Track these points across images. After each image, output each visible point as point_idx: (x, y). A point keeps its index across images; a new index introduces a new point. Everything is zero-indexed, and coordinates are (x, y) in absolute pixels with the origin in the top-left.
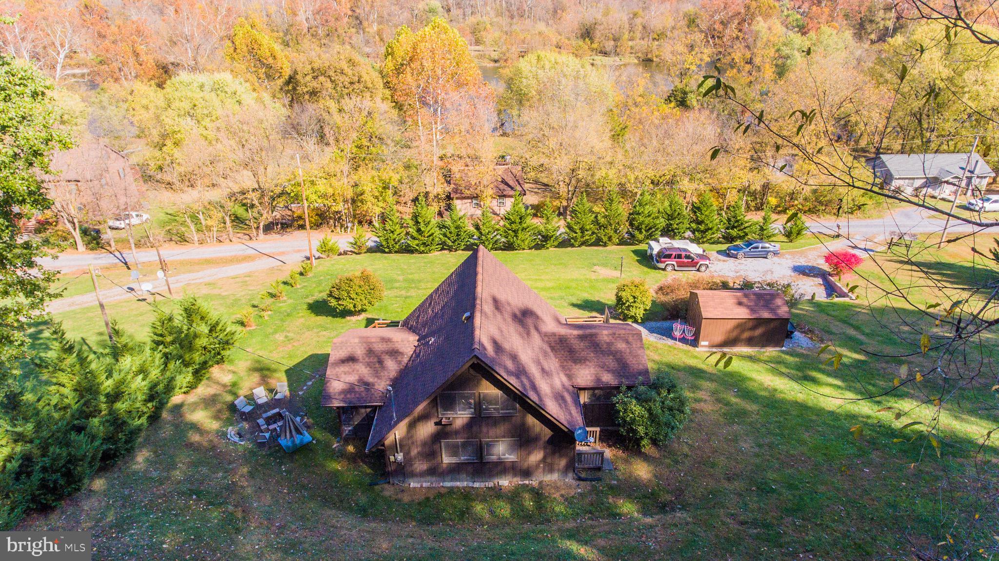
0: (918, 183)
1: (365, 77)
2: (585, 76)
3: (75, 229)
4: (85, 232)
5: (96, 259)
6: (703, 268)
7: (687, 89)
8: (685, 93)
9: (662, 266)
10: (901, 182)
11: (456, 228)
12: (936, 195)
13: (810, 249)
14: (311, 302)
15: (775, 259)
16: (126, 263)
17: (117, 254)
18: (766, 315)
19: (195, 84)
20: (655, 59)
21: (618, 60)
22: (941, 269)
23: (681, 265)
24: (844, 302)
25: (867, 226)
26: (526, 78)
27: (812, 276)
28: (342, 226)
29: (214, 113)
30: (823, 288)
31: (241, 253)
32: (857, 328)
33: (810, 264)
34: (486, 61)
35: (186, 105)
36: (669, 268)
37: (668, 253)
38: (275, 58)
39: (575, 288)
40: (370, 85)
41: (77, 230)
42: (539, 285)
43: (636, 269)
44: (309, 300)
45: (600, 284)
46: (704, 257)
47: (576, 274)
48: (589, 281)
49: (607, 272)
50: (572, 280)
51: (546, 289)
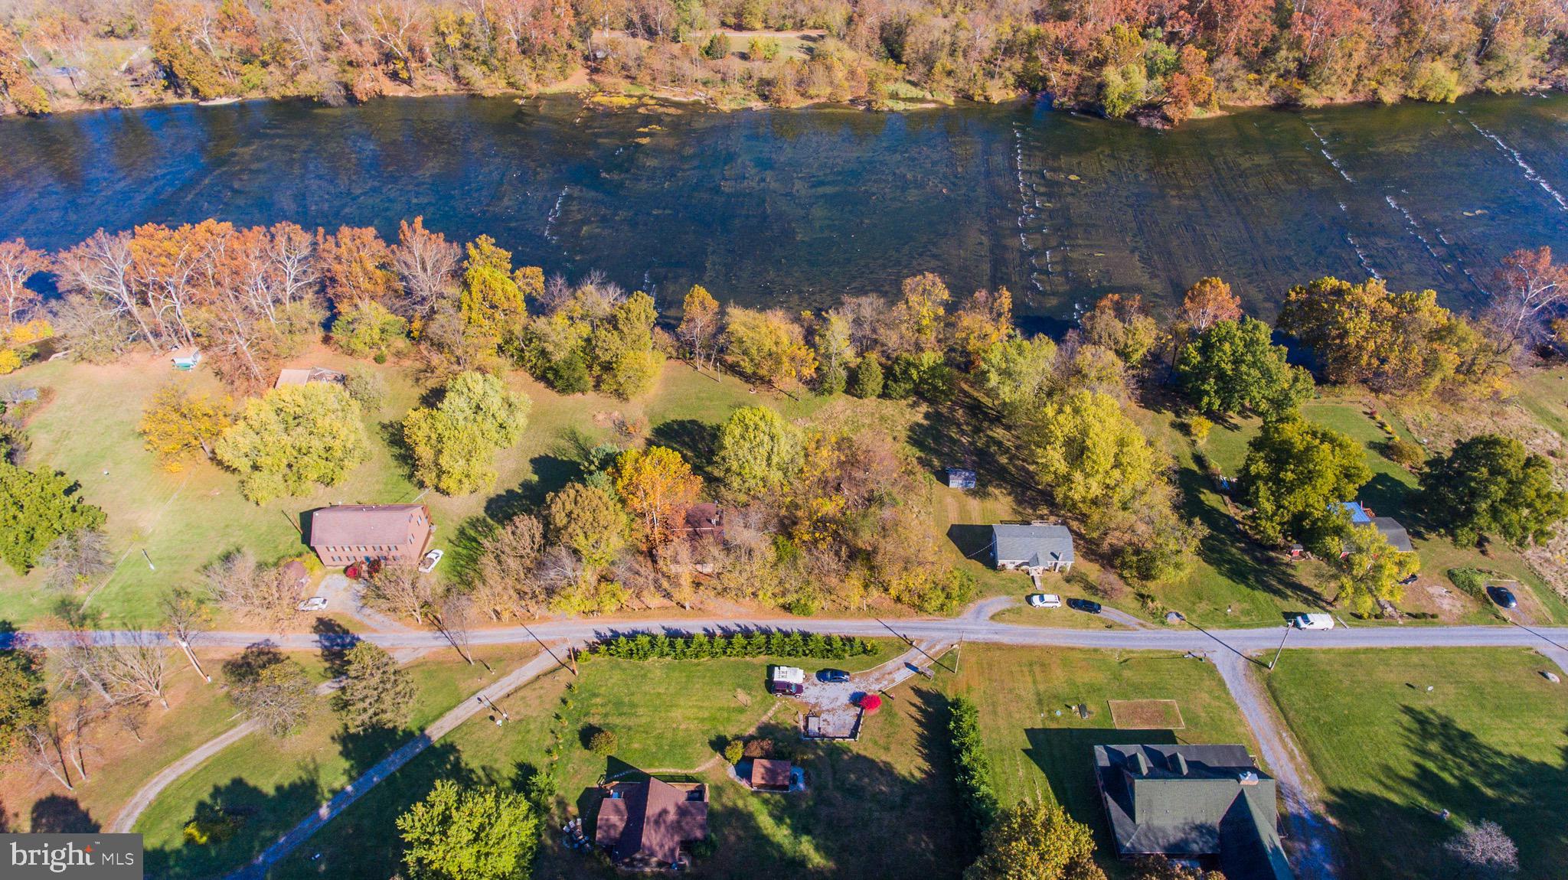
9: (775, 696)
10: (1005, 562)
12: (1031, 571)
14: (581, 728)
15: (847, 684)
16: (457, 647)
17: (446, 632)
20: (976, 98)
23: (784, 695)
25: (939, 629)
27: (854, 705)
30: (855, 719)
33: (864, 691)
36: (778, 697)
39: (718, 721)
42: (700, 715)
43: (761, 692)
44: (579, 727)
45: (734, 716)
46: (799, 689)
47: (723, 699)
48: (729, 710)
49: (742, 697)
50: (720, 709)
51: (703, 720)
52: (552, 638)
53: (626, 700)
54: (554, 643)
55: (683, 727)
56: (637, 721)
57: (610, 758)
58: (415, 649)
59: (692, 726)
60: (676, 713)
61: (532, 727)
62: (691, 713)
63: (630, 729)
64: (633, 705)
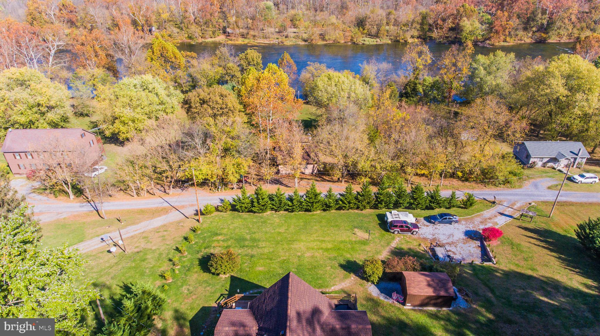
0: (545, 160)
1: (230, 105)
2: (355, 89)
3: (68, 188)
4: (74, 187)
5: (80, 207)
6: (415, 233)
7: (417, 82)
8: (416, 84)
9: (392, 231)
10: (535, 160)
11: (279, 201)
12: (555, 167)
13: (476, 216)
14: (200, 257)
15: (456, 224)
16: (97, 211)
17: (92, 203)
18: (442, 293)
19: (132, 85)
20: (401, 41)
21: (379, 41)
22: (548, 237)
23: (402, 231)
24: (489, 266)
25: (511, 195)
26: (321, 91)
27: (475, 240)
28: (216, 187)
29: (143, 103)
30: (480, 249)
31: (160, 205)
32: (492, 291)
33: (475, 229)
34: (300, 40)
35: (126, 100)
36: (396, 233)
37: (396, 224)
38: (175, 57)
39: (343, 250)
40: (232, 109)
41: (70, 189)
42: (324, 246)
43: (378, 232)
44: (199, 256)
45: (357, 246)
46: (415, 226)
47: (344, 236)
48: (351, 243)
49: (361, 234)
50: (342, 242)
51: (327, 250)
52: (183, 204)
53: (248, 237)
54: (183, 207)
55: (307, 254)
56: (260, 251)
57: (233, 278)
58: (59, 213)
59: (317, 254)
60: (300, 246)
61: (149, 256)
62: (314, 245)
63: (252, 256)
64: (254, 240)
